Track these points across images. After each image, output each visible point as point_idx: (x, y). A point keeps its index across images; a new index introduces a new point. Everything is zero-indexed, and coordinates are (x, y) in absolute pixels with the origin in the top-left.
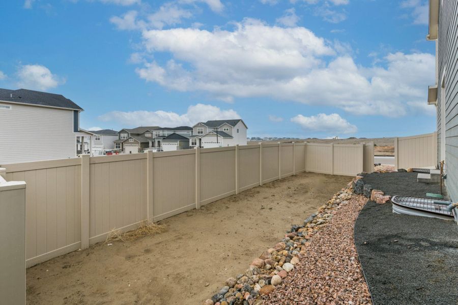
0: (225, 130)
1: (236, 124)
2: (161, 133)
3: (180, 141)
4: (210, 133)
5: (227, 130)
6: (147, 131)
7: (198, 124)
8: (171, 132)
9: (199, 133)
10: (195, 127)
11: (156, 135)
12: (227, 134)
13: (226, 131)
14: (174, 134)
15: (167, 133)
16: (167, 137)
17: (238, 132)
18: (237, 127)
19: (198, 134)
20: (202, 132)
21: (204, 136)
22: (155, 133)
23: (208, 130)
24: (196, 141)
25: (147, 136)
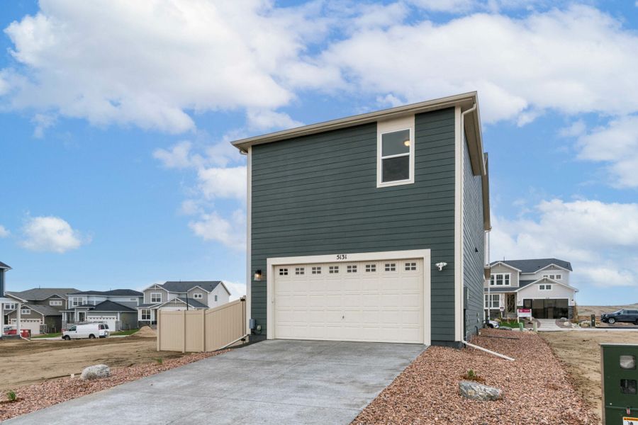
0: (196, 296)
1: (213, 289)
2: (85, 300)
3: (121, 314)
4: (174, 300)
5: (200, 296)
6: (54, 296)
7: (153, 287)
8: (103, 299)
9: (154, 300)
10: (146, 291)
11: (75, 303)
12: (200, 303)
13: (198, 298)
14: (107, 301)
15: (96, 300)
16: (96, 306)
17: (216, 300)
18: (215, 292)
19: (152, 303)
20: (159, 300)
21: (164, 306)
22: (71, 299)
23: (171, 297)
24: (149, 312)
25: (54, 304)
